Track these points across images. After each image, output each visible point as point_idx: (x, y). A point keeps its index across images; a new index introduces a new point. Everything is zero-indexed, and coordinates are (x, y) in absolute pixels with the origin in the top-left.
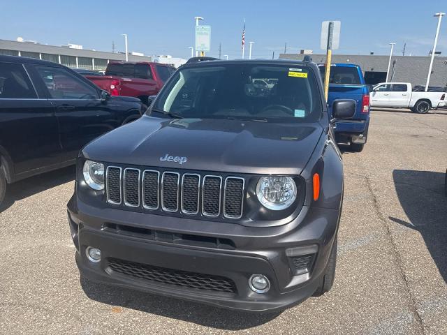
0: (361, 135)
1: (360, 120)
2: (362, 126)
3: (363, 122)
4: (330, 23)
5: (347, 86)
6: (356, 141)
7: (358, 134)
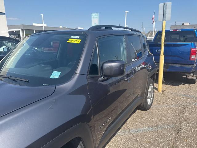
0: (192, 74)
1: (189, 65)
2: (191, 69)
3: (191, 66)
4: (164, 4)
5: (179, 43)
6: (190, 77)
7: (190, 73)
